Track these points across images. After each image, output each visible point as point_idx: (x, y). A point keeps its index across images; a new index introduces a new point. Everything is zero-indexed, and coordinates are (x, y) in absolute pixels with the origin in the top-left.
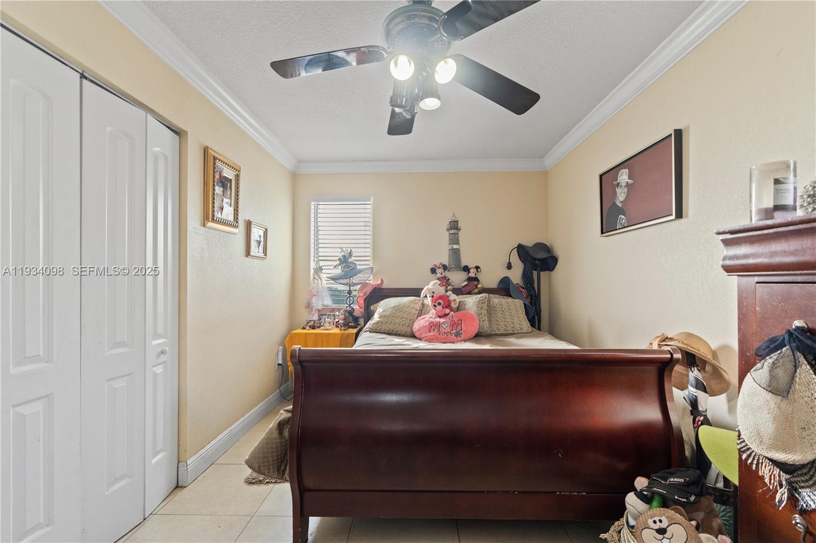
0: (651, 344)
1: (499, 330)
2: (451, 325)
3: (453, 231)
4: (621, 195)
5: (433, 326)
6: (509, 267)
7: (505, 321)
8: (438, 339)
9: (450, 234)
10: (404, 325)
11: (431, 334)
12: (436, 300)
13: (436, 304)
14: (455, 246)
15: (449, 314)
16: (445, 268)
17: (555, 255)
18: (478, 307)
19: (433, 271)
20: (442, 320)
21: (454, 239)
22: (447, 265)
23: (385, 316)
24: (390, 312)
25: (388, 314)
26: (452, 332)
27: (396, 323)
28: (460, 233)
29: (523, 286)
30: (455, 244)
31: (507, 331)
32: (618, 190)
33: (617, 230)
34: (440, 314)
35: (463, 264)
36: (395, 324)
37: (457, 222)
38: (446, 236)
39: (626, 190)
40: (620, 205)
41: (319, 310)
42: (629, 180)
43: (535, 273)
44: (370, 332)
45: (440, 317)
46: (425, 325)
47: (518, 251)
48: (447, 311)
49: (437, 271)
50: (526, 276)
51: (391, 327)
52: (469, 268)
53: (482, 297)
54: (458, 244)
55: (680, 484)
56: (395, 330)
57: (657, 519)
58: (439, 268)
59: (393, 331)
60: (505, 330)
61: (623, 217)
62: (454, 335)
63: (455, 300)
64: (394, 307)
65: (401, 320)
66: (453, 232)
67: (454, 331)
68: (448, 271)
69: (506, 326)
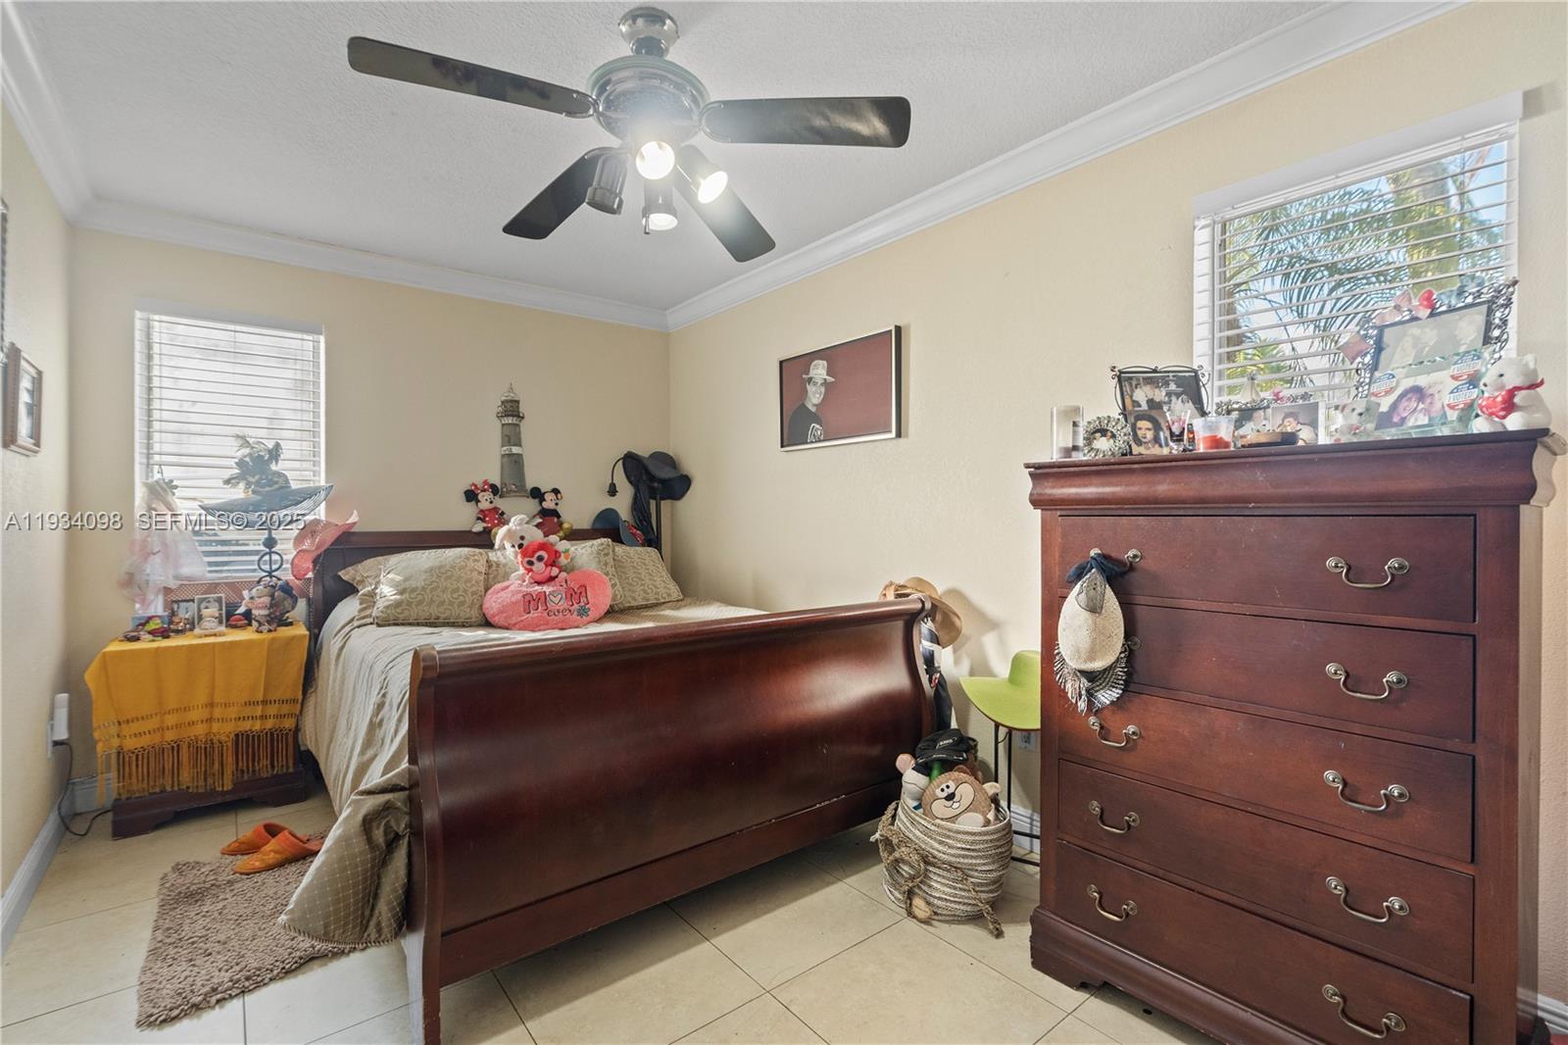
0: (885, 595)
1: (635, 600)
2: (569, 596)
3: (510, 420)
4: (814, 397)
5: (531, 602)
6: (613, 491)
7: (642, 585)
8: (547, 624)
9: (503, 425)
10: (462, 604)
11: (531, 615)
12: (534, 552)
13: (534, 560)
14: (515, 450)
15: (557, 577)
16: (494, 489)
17: (685, 473)
18: (600, 561)
19: (471, 496)
20: (547, 589)
21: (512, 437)
22: (499, 487)
23: (414, 590)
24: (424, 580)
25: (420, 584)
26: (572, 608)
27: (444, 601)
28: (523, 424)
29: (632, 522)
30: (515, 445)
31: (648, 600)
32: (810, 388)
33: (807, 443)
34: (539, 578)
35: (530, 484)
36: (442, 603)
37: (518, 402)
38: (494, 429)
39: (823, 390)
40: (813, 409)
41: (167, 591)
42: (827, 377)
43: (653, 503)
44: (379, 625)
45: (539, 583)
46: (513, 599)
47: (624, 465)
48: (555, 571)
49: (480, 497)
50: (639, 507)
51: (434, 611)
52: (543, 491)
53: (602, 544)
54: (519, 444)
55: (950, 745)
56: (443, 616)
57: (944, 786)
58: (484, 491)
59: (438, 618)
60: (644, 598)
61: (818, 426)
62: (576, 613)
63: (567, 551)
64: (431, 569)
65: (455, 596)
66: (510, 422)
67: (576, 606)
68: (501, 497)
69: (645, 592)
